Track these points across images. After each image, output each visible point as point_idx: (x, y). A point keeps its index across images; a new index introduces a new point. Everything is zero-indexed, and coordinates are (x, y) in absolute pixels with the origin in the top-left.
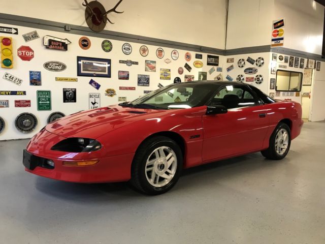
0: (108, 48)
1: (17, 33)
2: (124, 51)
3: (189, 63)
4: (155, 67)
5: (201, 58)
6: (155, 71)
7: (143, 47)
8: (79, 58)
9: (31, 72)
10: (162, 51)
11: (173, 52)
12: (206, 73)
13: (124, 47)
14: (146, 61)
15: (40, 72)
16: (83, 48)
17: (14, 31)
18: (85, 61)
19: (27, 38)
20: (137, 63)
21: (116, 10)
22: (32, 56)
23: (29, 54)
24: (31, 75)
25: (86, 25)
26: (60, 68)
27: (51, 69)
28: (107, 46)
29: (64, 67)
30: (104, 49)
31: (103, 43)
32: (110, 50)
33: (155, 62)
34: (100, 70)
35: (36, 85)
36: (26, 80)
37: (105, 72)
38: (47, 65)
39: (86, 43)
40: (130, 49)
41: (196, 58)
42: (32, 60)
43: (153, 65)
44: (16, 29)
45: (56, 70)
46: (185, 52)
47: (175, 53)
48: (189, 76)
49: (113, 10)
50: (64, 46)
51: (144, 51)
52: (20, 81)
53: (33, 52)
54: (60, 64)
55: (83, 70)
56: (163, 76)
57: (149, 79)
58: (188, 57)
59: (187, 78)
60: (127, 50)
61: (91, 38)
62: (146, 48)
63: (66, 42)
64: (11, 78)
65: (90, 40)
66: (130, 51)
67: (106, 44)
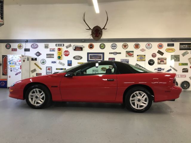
0: (103, 47)
1: (64, 46)
2: (112, 47)
3: (161, 50)
4: (133, 55)
5: (173, 46)
6: (133, 57)
7: (124, 44)
8: (88, 53)
9: (68, 61)
10: (138, 45)
11: (147, 44)
12: (179, 55)
13: (112, 46)
14: (126, 51)
15: (71, 61)
16: (90, 49)
17: (63, 45)
18: (91, 55)
19: (67, 47)
20: (120, 53)
21: (105, 28)
22: (69, 54)
23: (67, 53)
24: (68, 62)
25: (92, 38)
26: (80, 58)
27: (76, 59)
28: (102, 46)
29: (81, 58)
30: (101, 48)
31: (100, 45)
32: (104, 48)
33: (133, 52)
34: (98, 58)
35: (70, 66)
36: (66, 64)
37: (101, 59)
38: (74, 58)
39: (92, 46)
40: (115, 46)
41: (168, 46)
42: (69, 56)
43: (132, 53)
44: (63, 44)
45: (78, 59)
46: (157, 44)
47: (149, 45)
48: (161, 58)
49: (104, 28)
50: (81, 49)
51: (125, 46)
52: (64, 64)
53: (69, 52)
54: (79, 57)
55: (90, 59)
56: (139, 59)
57: (128, 61)
58: (161, 46)
59: (159, 59)
60: (114, 47)
61: (94, 44)
62: (126, 44)
63: (82, 47)
64: (61, 63)
65: (94, 45)
66: (116, 47)
67: (102, 45)
